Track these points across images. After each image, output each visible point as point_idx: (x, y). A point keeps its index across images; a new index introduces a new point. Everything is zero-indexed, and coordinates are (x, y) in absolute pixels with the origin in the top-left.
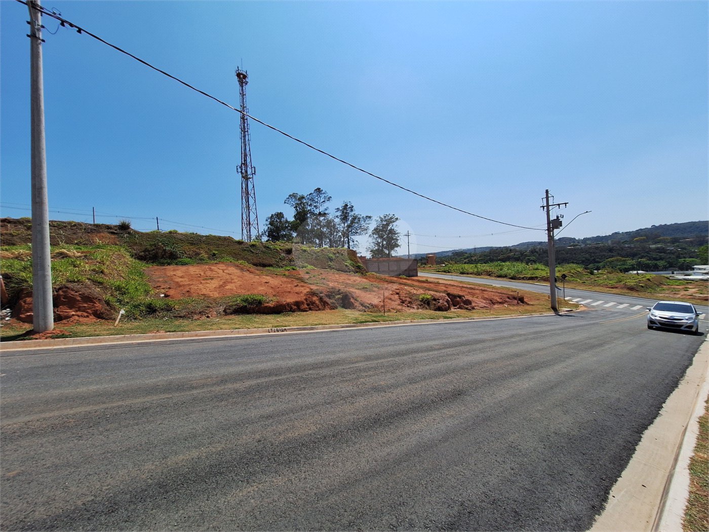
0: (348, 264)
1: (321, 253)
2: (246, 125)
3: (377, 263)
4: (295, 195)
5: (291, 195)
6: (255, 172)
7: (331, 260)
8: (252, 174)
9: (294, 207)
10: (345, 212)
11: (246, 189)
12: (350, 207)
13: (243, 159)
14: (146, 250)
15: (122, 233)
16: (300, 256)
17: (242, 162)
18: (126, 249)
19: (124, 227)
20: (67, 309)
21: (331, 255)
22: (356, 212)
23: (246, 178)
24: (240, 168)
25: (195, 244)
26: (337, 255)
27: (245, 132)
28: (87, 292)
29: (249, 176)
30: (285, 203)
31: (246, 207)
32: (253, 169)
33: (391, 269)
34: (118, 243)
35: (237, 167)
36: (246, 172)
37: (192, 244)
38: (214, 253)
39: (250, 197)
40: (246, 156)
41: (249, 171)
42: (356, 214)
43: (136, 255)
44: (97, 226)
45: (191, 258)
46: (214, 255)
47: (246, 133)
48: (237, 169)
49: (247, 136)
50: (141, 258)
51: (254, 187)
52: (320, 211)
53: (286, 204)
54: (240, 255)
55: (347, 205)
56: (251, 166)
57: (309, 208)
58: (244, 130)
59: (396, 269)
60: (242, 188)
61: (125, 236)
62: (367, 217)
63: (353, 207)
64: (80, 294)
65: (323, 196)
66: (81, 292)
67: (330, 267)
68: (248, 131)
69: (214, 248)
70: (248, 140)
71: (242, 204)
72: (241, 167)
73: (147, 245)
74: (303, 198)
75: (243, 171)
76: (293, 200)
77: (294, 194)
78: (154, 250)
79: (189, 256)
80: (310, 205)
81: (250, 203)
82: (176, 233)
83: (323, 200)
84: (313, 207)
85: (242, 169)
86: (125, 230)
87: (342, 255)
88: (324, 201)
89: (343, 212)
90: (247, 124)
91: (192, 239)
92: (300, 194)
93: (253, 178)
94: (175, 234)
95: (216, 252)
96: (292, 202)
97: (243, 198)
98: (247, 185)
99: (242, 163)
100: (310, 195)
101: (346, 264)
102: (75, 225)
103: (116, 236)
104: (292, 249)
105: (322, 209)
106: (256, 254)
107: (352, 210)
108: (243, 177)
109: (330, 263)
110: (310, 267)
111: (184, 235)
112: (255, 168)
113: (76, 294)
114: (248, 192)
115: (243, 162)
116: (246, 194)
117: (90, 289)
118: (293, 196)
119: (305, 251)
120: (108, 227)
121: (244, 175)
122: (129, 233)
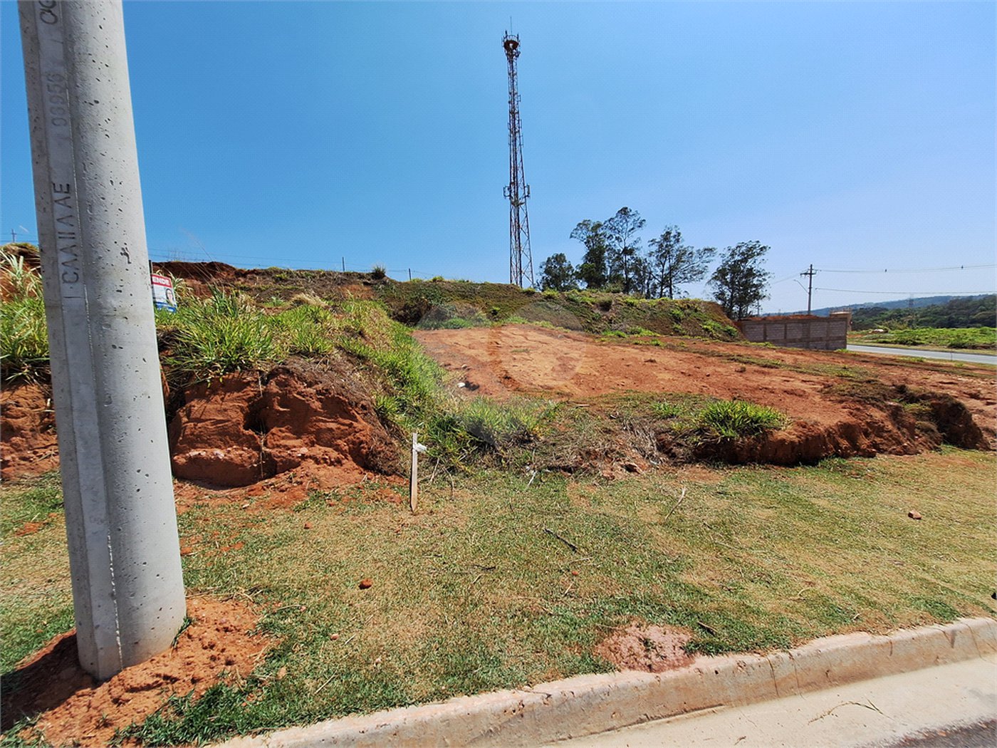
0: (709, 327)
1: (659, 308)
2: (517, 122)
3: (762, 326)
4: (586, 223)
5: (580, 224)
6: (529, 193)
7: (677, 319)
8: (525, 197)
9: (585, 243)
10: (666, 245)
11: (515, 222)
12: (675, 236)
13: (512, 175)
14: (406, 307)
15: (376, 284)
16: (625, 314)
17: (511, 180)
18: (382, 306)
19: (378, 275)
20: (289, 438)
21: (677, 312)
22: (684, 244)
23: (516, 204)
24: (508, 189)
25: (467, 297)
26: (688, 311)
27: (515, 133)
28: (332, 383)
29: (520, 201)
30: (571, 237)
31: (516, 248)
32: (526, 189)
33: (790, 337)
34: (372, 297)
35: (504, 188)
36: (516, 195)
37: (464, 297)
38: (494, 311)
39: (522, 233)
40: (516, 169)
41: (521, 195)
42: (685, 246)
43: (394, 314)
44: (347, 274)
45: (463, 318)
46: (495, 313)
47: (517, 135)
48: (504, 192)
49: (518, 139)
50: (402, 319)
51: (527, 216)
52: (627, 245)
53: (572, 239)
54: (532, 313)
55: (668, 233)
56: (524, 184)
57: (607, 243)
58: (514, 131)
59: (799, 337)
60: (511, 220)
61: (380, 287)
62: (706, 250)
63: (679, 234)
64: (319, 392)
65: (632, 220)
66: (320, 386)
67: (677, 332)
68: (519, 131)
69: (494, 303)
70: (520, 145)
71: (511, 243)
72: (510, 189)
73: (407, 299)
74: (599, 225)
75: (512, 195)
76: (584, 231)
77: (585, 221)
78: (416, 306)
79: (461, 315)
80: (608, 238)
81: (521, 242)
82: (441, 281)
83: (632, 227)
84: (613, 240)
85: (511, 192)
86: (379, 278)
87: (696, 311)
88: (632, 229)
89: (661, 246)
90: (519, 121)
91: (463, 290)
92: (594, 220)
93: (525, 202)
94: (441, 283)
95: (497, 309)
96: (582, 235)
97: (513, 234)
98: (518, 215)
99: (511, 183)
100: (609, 221)
101: (705, 327)
102: (324, 275)
103: (370, 288)
104: (610, 302)
105: (628, 242)
106: (556, 310)
107: (678, 241)
108: (512, 203)
109: (676, 325)
110: (645, 332)
111: (452, 284)
112: (528, 186)
113: (310, 390)
114: (519, 226)
115: (513, 181)
116: (516, 227)
117: (341, 372)
118: (584, 224)
119: (632, 305)
120: (361, 276)
121: (513, 200)
122: (385, 283)
